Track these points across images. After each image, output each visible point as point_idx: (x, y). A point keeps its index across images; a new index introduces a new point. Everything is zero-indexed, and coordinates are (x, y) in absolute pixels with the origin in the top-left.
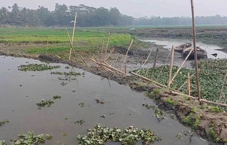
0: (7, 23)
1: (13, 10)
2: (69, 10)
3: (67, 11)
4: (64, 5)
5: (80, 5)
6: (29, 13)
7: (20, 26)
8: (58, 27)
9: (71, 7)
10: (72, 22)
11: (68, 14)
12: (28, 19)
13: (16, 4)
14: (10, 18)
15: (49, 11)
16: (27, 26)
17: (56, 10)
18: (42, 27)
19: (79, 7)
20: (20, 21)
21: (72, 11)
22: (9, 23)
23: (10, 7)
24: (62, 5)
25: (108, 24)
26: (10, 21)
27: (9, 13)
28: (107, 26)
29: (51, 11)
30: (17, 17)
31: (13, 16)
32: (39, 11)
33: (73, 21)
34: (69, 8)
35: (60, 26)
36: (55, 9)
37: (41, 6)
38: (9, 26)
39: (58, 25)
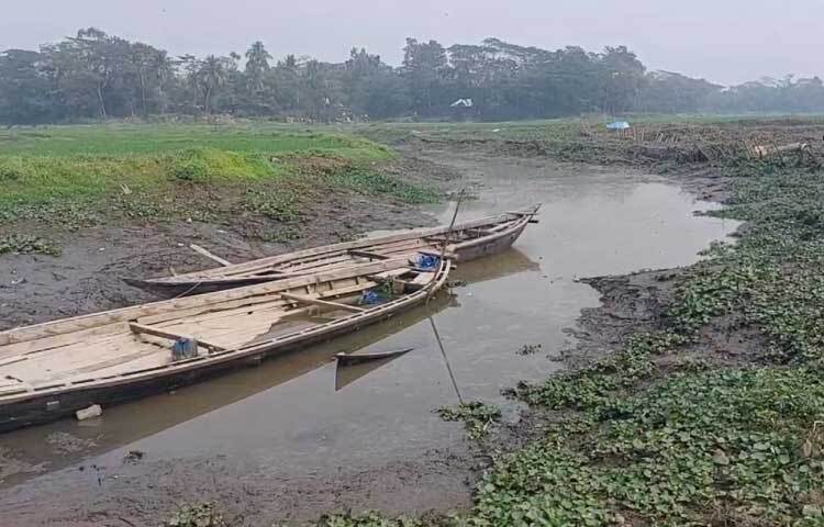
0: (224, 111)
1: (248, 65)
4: (435, 42)
5: (486, 41)
7: (271, 120)
8: (407, 121)
9: (455, 49)
10: (457, 103)
11: (444, 77)
12: (299, 95)
13: (258, 46)
14: (236, 93)
16: (292, 119)
17: (406, 62)
18: (353, 123)
19: (485, 49)
20: (268, 102)
21: (458, 63)
22: (232, 109)
23: (237, 53)
24: (428, 43)
25: (587, 109)
26: (233, 103)
28: (583, 115)
30: (258, 90)
31: (246, 84)
32: (350, 66)
33: (460, 101)
34: (448, 55)
35: (416, 120)
36: (403, 59)
37: (359, 52)
38: (228, 120)
39: (409, 115)
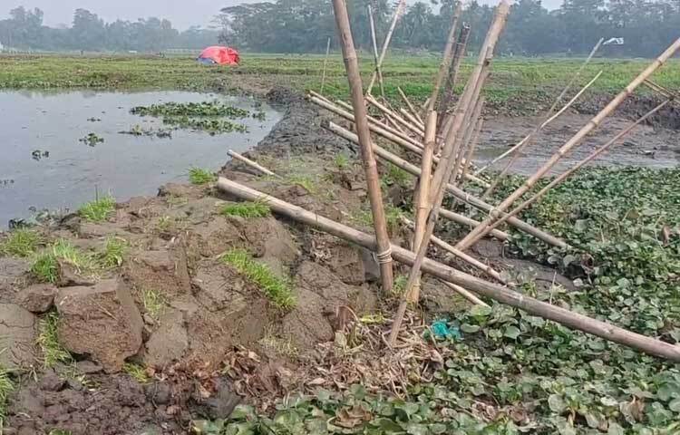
0: (423, 46)
1: (442, 9)
2: (607, 5)
3: (601, 8)
6: (484, 16)
8: (562, 56)
10: (610, 41)
11: (599, 18)
14: (432, 32)
15: (546, 11)
17: (563, 6)
18: (515, 57)
21: (615, 6)
22: (428, 44)
26: (430, 39)
27: (431, 17)
29: (549, 10)
31: (440, 25)
32: (515, 9)
33: (613, 39)
35: (570, 55)
38: (425, 53)
39: (563, 51)
